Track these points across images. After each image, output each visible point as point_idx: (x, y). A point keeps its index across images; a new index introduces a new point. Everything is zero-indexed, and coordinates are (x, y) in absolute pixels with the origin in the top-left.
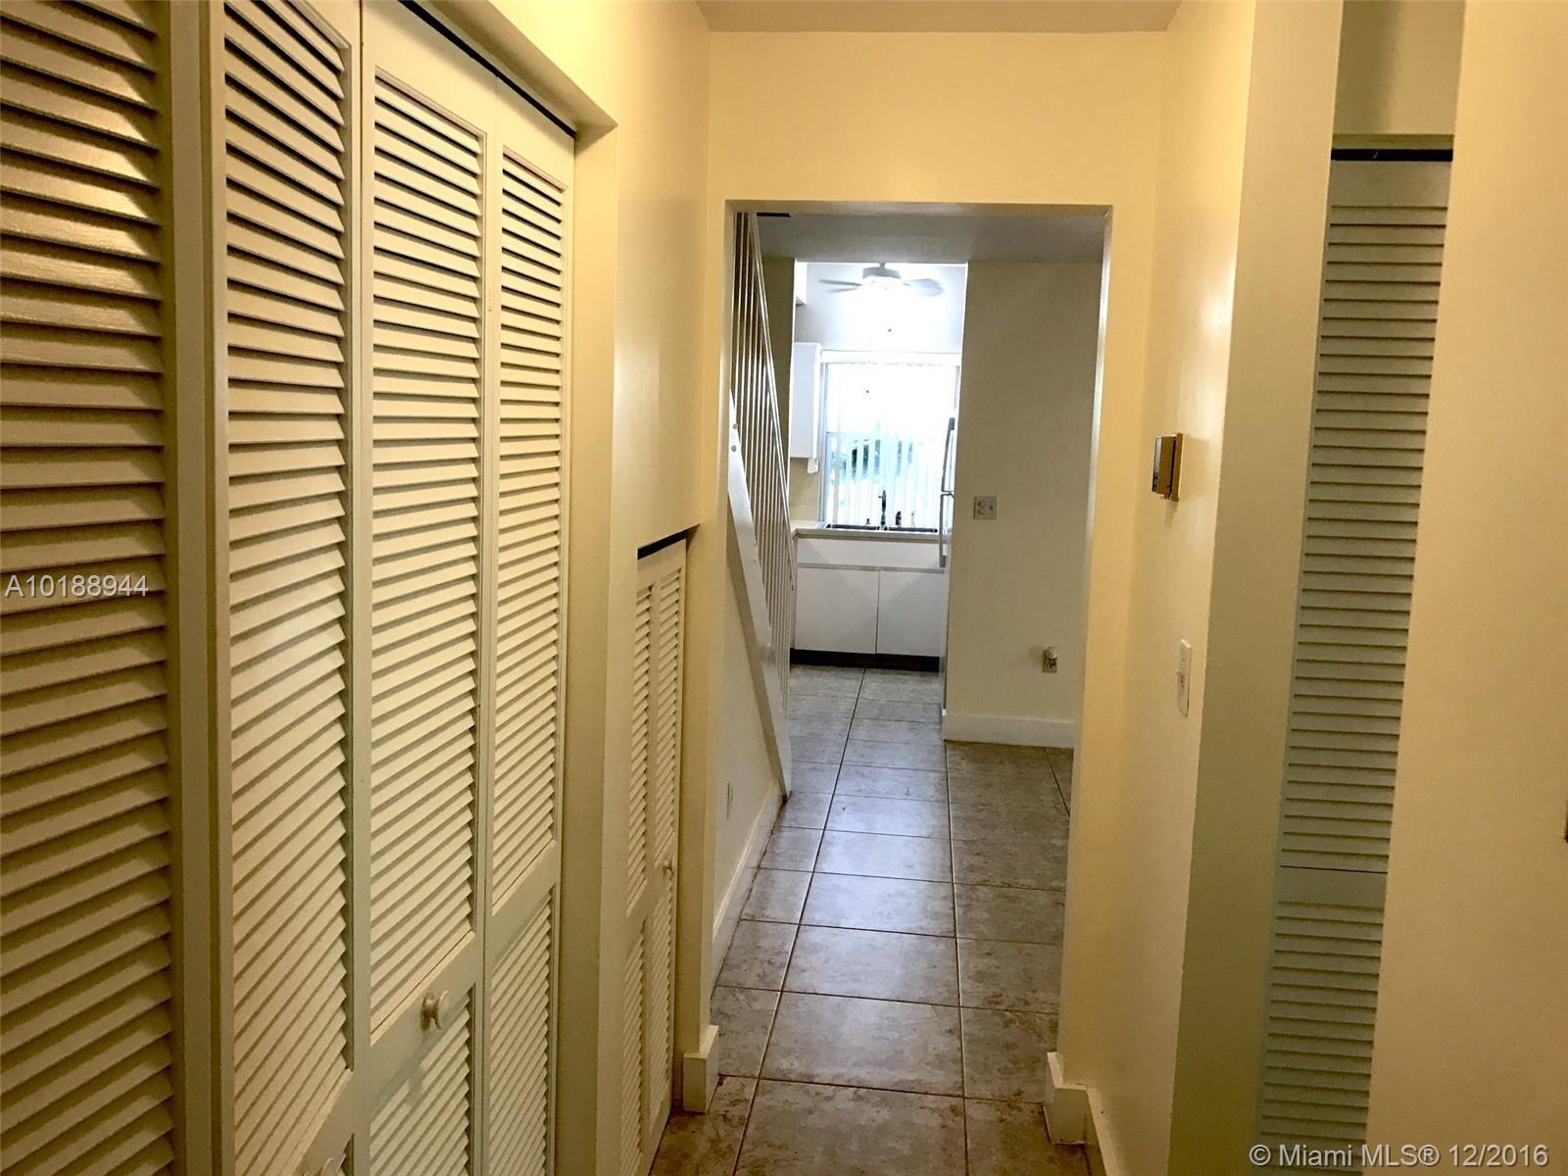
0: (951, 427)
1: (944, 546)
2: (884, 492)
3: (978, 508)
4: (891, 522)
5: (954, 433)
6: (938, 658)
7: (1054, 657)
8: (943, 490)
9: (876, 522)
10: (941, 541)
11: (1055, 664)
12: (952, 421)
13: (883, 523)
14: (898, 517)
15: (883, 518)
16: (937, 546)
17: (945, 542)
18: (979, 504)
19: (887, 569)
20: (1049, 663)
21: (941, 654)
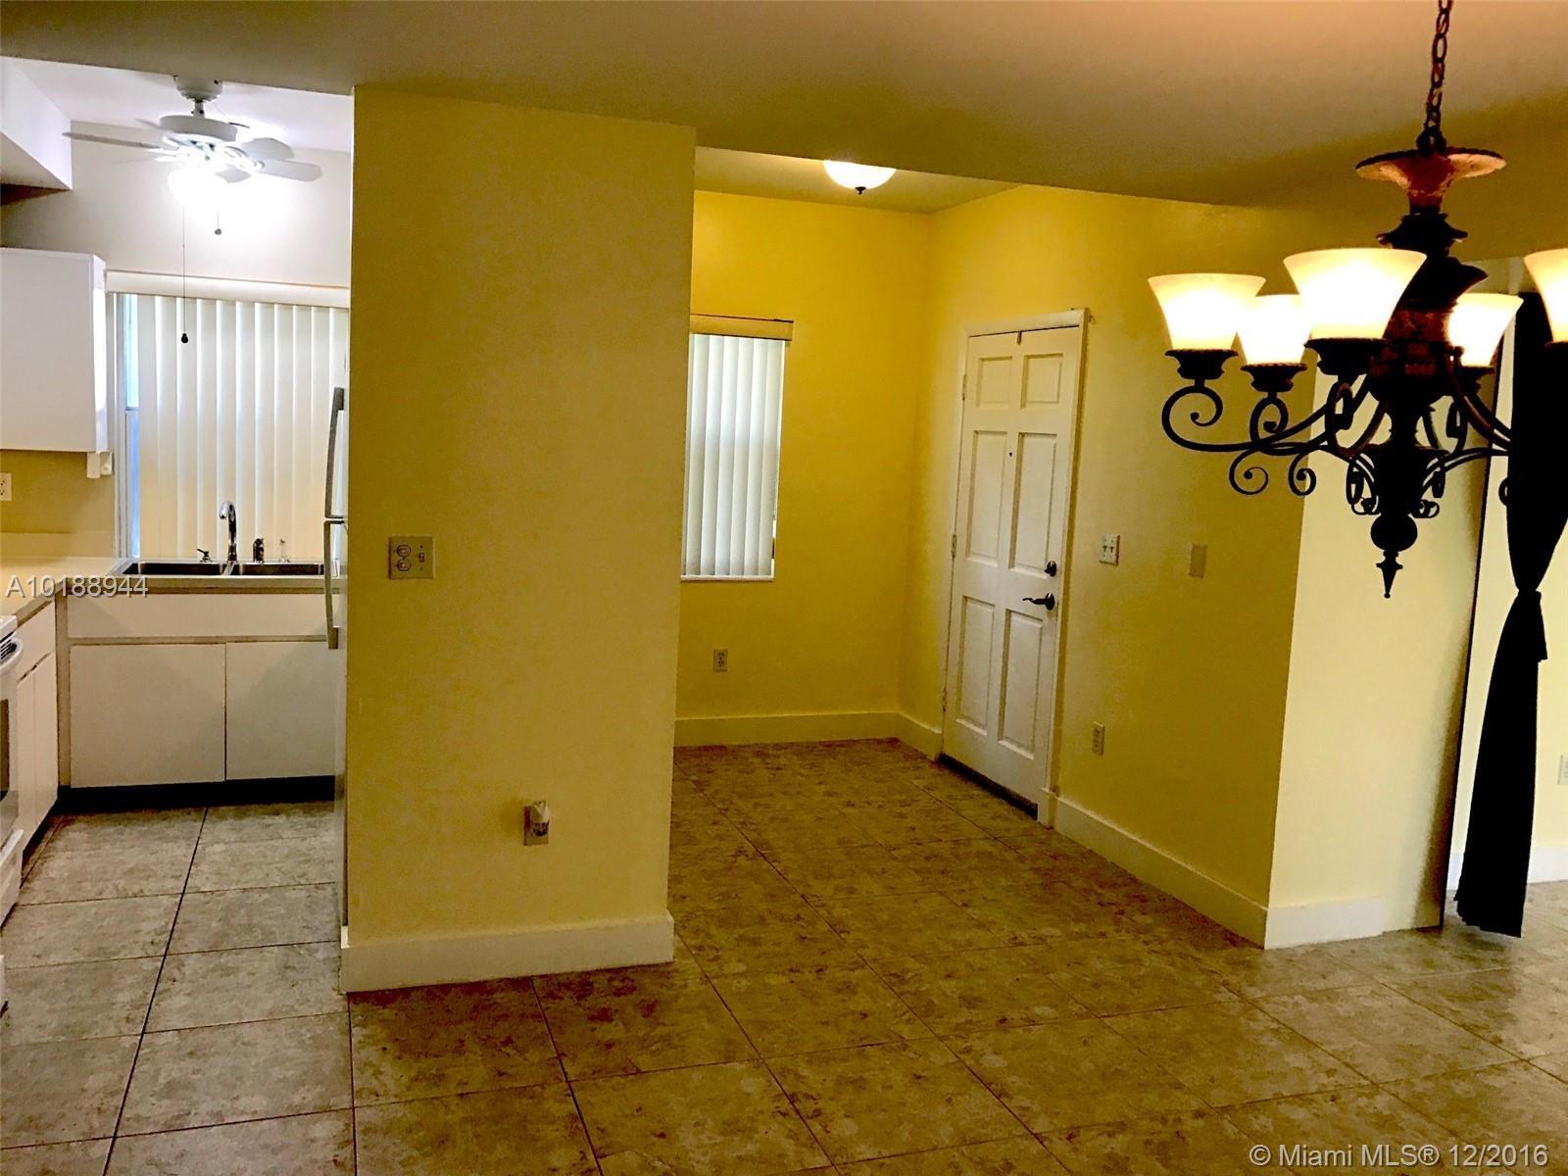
0: (339, 404)
1: (336, 599)
2: (231, 508)
3: (396, 558)
4: (245, 557)
5: (343, 416)
6: (332, 778)
7: (546, 821)
8: (328, 514)
9: (220, 557)
10: (328, 590)
11: (545, 832)
12: (339, 395)
13: (233, 557)
14: (258, 549)
15: (232, 549)
16: (323, 597)
17: (337, 590)
18: (398, 551)
19: (239, 640)
20: (533, 827)
21: (337, 770)
